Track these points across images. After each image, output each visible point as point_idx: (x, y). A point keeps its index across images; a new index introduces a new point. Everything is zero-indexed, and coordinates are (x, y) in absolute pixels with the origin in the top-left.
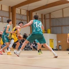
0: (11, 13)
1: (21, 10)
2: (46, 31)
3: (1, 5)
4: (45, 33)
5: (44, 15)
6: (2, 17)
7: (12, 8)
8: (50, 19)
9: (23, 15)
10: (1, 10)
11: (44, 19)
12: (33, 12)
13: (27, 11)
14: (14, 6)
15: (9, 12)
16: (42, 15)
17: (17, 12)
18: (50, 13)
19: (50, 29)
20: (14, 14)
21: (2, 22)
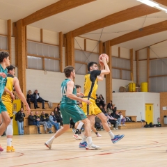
0: (63, 49)
1: (87, 40)
2: (139, 86)
3: (41, 30)
4: (136, 91)
5: (136, 52)
6: (43, 58)
7: (65, 36)
8: (148, 59)
9: (91, 53)
10: (41, 41)
11: (136, 60)
12: (111, 45)
13: (100, 42)
14: (70, 32)
15: (59, 46)
16: (131, 51)
17: (76, 46)
18: (148, 48)
19: (148, 82)
20: (70, 51)
21: (43, 69)
